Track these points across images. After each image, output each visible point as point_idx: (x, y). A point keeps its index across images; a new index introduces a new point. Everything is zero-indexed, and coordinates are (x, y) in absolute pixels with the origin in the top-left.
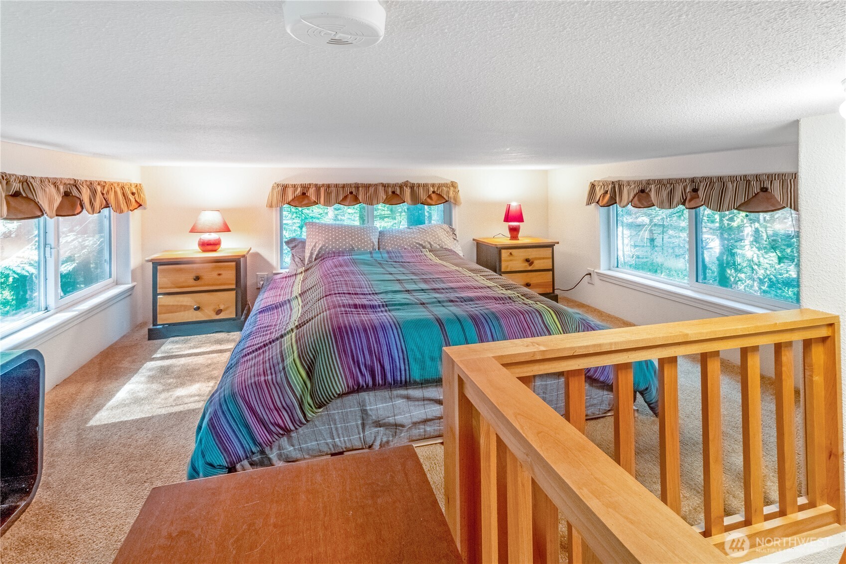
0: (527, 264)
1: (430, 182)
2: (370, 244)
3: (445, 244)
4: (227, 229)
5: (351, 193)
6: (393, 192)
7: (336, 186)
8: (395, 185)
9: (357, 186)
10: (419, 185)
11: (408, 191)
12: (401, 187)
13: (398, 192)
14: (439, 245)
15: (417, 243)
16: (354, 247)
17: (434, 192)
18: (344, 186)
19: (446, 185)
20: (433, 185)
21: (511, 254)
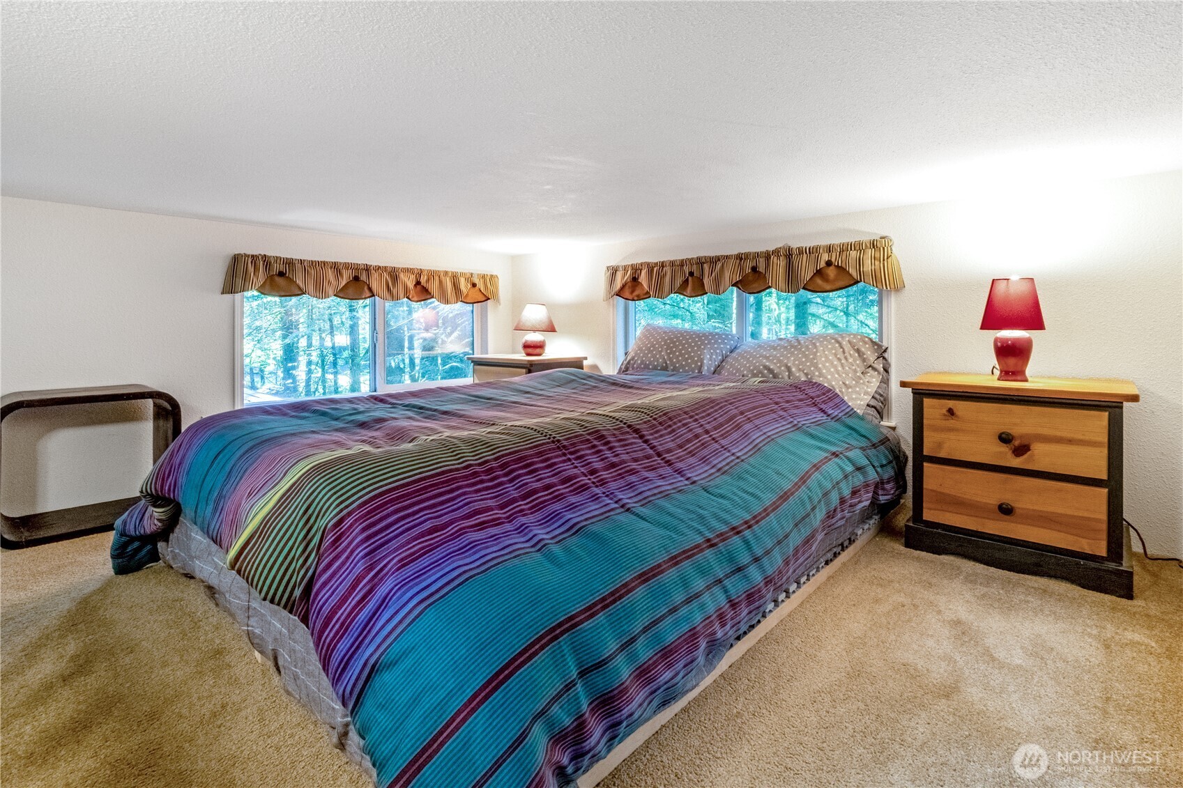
0: (1005, 449)
1: (824, 242)
2: (697, 362)
3: (821, 375)
4: (551, 329)
5: (691, 274)
6: (754, 269)
7: (672, 263)
8: (757, 255)
9: (700, 262)
10: (801, 251)
11: (779, 265)
12: (767, 256)
13: (762, 269)
14: (806, 375)
15: (766, 367)
16: (669, 365)
17: (829, 263)
18: (682, 263)
19: (859, 246)
20: (829, 249)
21: (951, 412)
